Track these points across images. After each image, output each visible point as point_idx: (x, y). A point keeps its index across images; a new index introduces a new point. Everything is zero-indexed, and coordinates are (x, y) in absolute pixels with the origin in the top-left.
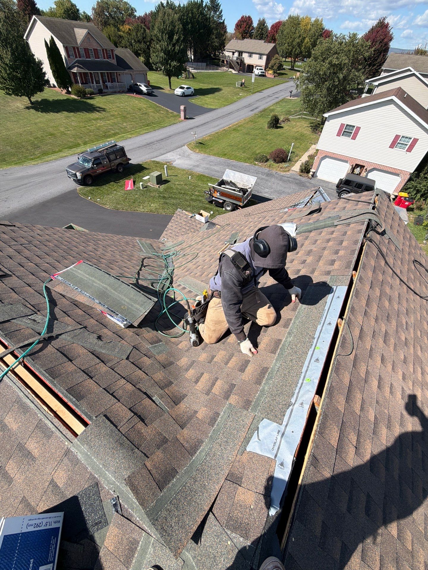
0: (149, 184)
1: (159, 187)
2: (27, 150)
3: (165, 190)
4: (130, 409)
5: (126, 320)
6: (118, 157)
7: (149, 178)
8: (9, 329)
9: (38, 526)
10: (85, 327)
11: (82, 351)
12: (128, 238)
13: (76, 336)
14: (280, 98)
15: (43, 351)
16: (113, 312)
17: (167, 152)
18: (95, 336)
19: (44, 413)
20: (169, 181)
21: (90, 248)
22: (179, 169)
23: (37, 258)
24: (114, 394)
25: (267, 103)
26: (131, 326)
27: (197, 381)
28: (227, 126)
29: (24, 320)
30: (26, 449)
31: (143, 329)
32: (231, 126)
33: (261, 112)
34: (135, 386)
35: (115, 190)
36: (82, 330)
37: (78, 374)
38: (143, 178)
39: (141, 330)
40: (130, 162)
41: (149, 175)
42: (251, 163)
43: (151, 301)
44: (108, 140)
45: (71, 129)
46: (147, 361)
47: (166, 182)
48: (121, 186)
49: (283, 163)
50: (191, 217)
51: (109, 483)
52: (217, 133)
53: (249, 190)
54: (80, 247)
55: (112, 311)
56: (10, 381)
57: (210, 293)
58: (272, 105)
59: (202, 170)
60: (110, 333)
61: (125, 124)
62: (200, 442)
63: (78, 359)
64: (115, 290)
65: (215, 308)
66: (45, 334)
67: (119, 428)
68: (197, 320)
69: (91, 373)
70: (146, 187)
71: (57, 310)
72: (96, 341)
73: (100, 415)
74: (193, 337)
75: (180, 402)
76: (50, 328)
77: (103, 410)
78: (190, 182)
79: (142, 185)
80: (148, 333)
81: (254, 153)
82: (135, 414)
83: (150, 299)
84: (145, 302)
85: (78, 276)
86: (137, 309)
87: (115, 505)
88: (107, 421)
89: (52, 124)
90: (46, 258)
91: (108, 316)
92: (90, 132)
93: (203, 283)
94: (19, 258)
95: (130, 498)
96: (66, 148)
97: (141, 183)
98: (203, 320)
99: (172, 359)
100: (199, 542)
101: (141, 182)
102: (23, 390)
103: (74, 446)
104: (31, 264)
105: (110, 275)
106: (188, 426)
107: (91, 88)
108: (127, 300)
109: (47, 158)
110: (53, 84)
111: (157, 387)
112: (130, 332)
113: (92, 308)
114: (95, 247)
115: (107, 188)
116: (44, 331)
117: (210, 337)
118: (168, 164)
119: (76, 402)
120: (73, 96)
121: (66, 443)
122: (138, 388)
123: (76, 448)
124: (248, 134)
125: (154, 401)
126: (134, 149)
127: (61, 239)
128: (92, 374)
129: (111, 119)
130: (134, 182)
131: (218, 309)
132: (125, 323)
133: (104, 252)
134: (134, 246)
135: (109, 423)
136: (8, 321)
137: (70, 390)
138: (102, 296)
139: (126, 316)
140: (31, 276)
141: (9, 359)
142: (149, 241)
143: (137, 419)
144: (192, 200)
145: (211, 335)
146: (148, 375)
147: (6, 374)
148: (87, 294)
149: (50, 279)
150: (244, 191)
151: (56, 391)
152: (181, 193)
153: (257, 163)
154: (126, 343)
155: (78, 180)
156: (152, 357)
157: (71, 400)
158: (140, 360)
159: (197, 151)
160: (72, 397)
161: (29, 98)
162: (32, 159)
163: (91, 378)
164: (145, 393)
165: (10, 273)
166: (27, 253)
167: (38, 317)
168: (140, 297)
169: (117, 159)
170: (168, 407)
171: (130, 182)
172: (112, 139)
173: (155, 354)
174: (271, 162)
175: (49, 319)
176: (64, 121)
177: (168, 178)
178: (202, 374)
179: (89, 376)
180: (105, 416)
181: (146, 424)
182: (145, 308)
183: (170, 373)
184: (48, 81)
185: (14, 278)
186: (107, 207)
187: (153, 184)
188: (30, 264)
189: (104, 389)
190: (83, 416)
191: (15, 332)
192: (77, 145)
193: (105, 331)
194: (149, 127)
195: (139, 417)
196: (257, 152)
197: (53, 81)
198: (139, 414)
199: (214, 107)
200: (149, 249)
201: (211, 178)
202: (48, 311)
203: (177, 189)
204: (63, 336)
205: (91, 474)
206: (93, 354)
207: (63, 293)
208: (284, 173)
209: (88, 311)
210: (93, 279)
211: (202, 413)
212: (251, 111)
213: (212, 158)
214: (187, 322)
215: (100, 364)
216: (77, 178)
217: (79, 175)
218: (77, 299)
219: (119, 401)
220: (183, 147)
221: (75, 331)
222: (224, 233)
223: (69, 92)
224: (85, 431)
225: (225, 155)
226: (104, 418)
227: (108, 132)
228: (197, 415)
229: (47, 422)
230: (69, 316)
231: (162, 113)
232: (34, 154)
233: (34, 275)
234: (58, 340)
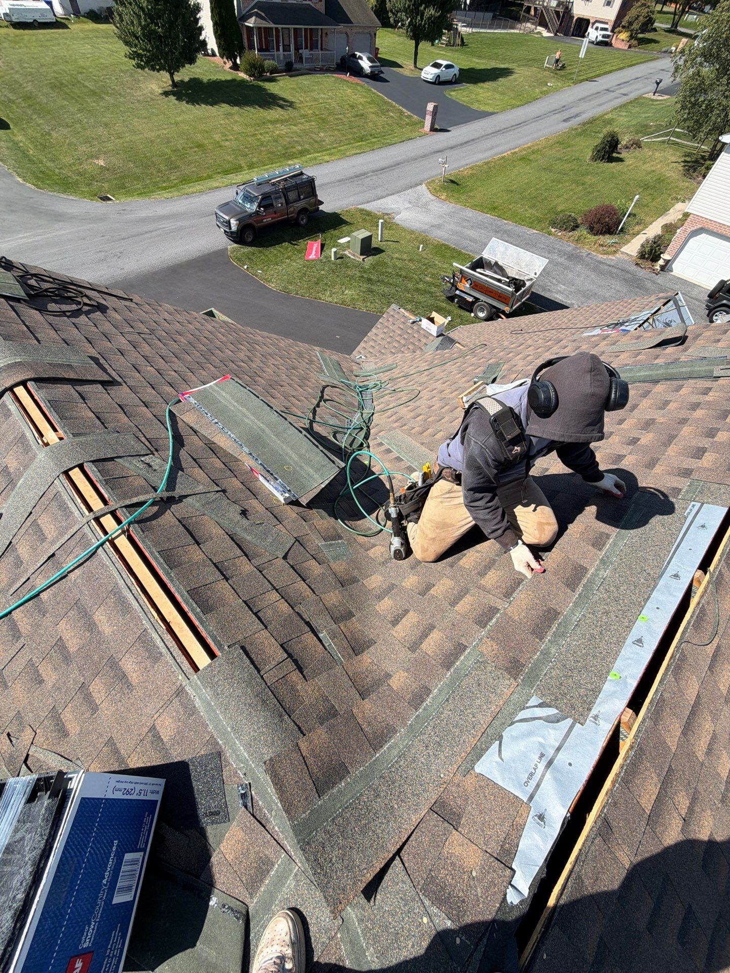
0: (346, 252)
1: (363, 259)
2: (159, 171)
3: (373, 267)
4: (281, 645)
5: (289, 491)
6: (302, 197)
7: (349, 242)
8: (111, 473)
9: (128, 793)
10: (224, 491)
11: (217, 531)
12: (303, 346)
13: (208, 503)
14: (632, 96)
15: (159, 520)
16: (270, 474)
17: (388, 195)
18: (238, 509)
19: (152, 620)
20: (382, 251)
21: (242, 355)
22: (404, 230)
23: (161, 360)
24: (259, 614)
25: (600, 105)
26: (295, 503)
27: (395, 622)
28: (510, 149)
29: (135, 461)
30: (121, 669)
31: (314, 511)
32: (517, 150)
33: (584, 124)
34: (293, 608)
35: (288, 258)
36: (218, 495)
37: (207, 568)
38: (339, 241)
39: (311, 511)
40: (321, 207)
41: (349, 236)
42: (543, 229)
43: (333, 465)
44: (290, 162)
45: (231, 137)
46: (315, 569)
47: (378, 251)
48: (300, 252)
49: (607, 236)
50: (414, 322)
51: (238, 758)
52: (487, 163)
53: (528, 284)
54: (227, 350)
55: (268, 471)
56: (105, 556)
57: (436, 470)
58: (611, 111)
59: (446, 236)
60: (261, 509)
61: (322, 134)
62: (391, 731)
63: (209, 544)
64: (277, 436)
65: (440, 500)
66: (161, 491)
67: (262, 673)
68: (404, 514)
69: (226, 570)
70: (342, 258)
71: (183, 453)
72: (239, 517)
73: (234, 644)
74: (396, 542)
75: (363, 652)
76: (171, 483)
77: (240, 637)
78: (419, 256)
79: (335, 253)
80: (321, 520)
81: (553, 210)
82: (290, 655)
83: (333, 462)
84: (324, 466)
85: (220, 402)
86: (309, 475)
87: (244, 796)
88: (245, 657)
89: (202, 127)
90: (173, 362)
91: (261, 478)
92: (262, 145)
93: (424, 449)
94: (134, 356)
95: (268, 793)
96: (219, 173)
97: (334, 250)
98: (416, 516)
99: (356, 573)
100: (373, 899)
101: (334, 246)
102: (124, 576)
103: (191, 686)
104: (151, 368)
105: (272, 408)
106: (373, 696)
107: (273, 59)
108: (294, 456)
109: (188, 189)
110: (212, 50)
111: (328, 617)
112: (292, 513)
113: (237, 460)
114: (249, 354)
115: (275, 252)
116: (162, 486)
117: (425, 550)
118: (386, 217)
119: (201, 614)
120: (242, 75)
121: (180, 678)
122: (297, 613)
123: (194, 690)
124: (548, 169)
125: (320, 641)
126: (331, 183)
127: (197, 332)
128: (228, 573)
129: (299, 123)
130: (323, 246)
131: (445, 502)
132: (287, 495)
133: (262, 365)
134: (311, 362)
135: (248, 661)
136: (112, 459)
137: (193, 593)
138: (255, 442)
139: (289, 484)
140: (150, 390)
141: (108, 522)
142: (336, 357)
143: (291, 666)
144: (417, 290)
145: (426, 546)
146: (314, 593)
147: (102, 545)
148: (232, 435)
149: (176, 399)
150: (517, 284)
151: (173, 590)
152: (400, 276)
153: (553, 230)
154: (285, 531)
155: (232, 233)
156: (324, 563)
157: (193, 610)
158: (304, 565)
159: (443, 197)
160: (195, 605)
161: (172, 75)
162: (165, 188)
163: (227, 579)
164: (308, 624)
165: (119, 380)
166: (146, 349)
167: (155, 461)
168: (317, 455)
169: (300, 199)
170: (343, 656)
171: (316, 246)
172: (296, 161)
173: (330, 558)
174: (583, 231)
175: (171, 467)
176: (222, 122)
177: (382, 245)
178: (406, 612)
179: (223, 575)
180: (243, 648)
181: (304, 677)
182: (322, 475)
183: (351, 596)
184: (204, 44)
185: (124, 388)
186: (272, 286)
187: (354, 254)
188: (149, 368)
189: (245, 602)
190: (209, 641)
191: (121, 479)
192: (238, 169)
193: (254, 502)
194: (364, 143)
195: (295, 662)
196: (559, 209)
197: (212, 44)
198: (295, 657)
199: (491, 110)
200: (334, 371)
201: (460, 253)
202: (171, 454)
203: (395, 266)
204: (189, 500)
205: (212, 737)
206: (233, 540)
207: (195, 427)
208: (605, 257)
209: (230, 464)
210: (244, 410)
211: (399, 680)
212: (565, 121)
213: (470, 213)
214: (388, 516)
215: (241, 558)
216: (230, 228)
217: (234, 222)
218: (215, 440)
219: (266, 628)
220: (419, 187)
221: (208, 495)
222: (474, 360)
223: (235, 67)
224: (210, 666)
225: (495, 208)
226: (241, 651)
227: (292, 147)
228: (391, 682)
229: (155, 635)
230: (200, 467)
231: (392, 117)
232: (168, 180)
233: (153, 388)
234: (182, 504)
